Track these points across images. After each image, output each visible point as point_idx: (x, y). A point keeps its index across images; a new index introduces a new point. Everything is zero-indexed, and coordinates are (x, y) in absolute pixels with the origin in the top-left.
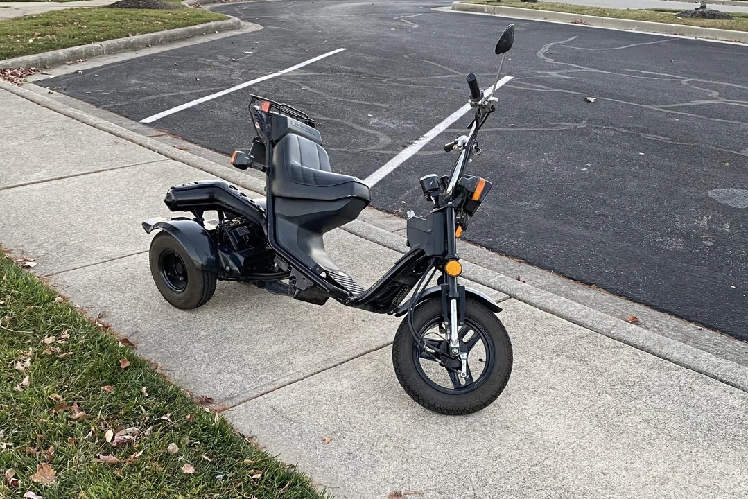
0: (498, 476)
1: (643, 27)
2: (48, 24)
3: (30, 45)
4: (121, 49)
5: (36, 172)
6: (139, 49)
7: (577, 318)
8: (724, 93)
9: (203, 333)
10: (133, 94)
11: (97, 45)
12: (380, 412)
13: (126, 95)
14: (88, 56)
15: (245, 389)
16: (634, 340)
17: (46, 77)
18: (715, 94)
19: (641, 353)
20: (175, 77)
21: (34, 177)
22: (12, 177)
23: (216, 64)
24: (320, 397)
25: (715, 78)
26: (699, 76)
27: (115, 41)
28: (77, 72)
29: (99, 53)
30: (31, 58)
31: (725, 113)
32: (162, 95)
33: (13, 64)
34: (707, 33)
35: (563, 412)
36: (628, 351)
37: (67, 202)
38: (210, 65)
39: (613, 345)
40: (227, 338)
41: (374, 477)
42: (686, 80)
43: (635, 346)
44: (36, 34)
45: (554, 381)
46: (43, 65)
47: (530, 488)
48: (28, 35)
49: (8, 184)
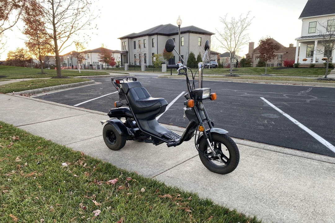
0: (259, 190)
1: (216, 79)
2: (33, 82)
3: (29, 87)
4: (59, 89)
5: (46, 118)
6: (65, 89)
7: (251, 145)
8: (248, 93)
9: (129, 158)
10: (68, 99)
11: (52, 87)
12: (206, 175)
13: (66, 99)
14: (49, 90)
15: (154, 172)
16: (273, 150)
17: (36, 96)
18: (246, 93)
19: (277, 153)
20: (80, 95)
21: (46, 119)
22: (38, 120)
23: (92, 91)
24: (182, 172)
25: (243, 90)
26: (238, 90)
27: (57, 86)
28: (46, 95)
29: (52, 90)
30: (30, 91)
31: (253, 97)
32: (78, 99)
33: (24, 92)
34: (234, 80)
35: (266, 170)
36: (272, 153)
37: (61, 125)
38: (90, 92)
39: (267, 152)
40: (138, 158)
41: (217, 195)
42: (235, 91)
43: (274, 151)
44: (30, 85)
45: (257, 162)
46: (34, 93)
47: (272, 193)
48: (27, 85)
49: (37, 122)
